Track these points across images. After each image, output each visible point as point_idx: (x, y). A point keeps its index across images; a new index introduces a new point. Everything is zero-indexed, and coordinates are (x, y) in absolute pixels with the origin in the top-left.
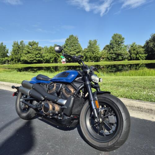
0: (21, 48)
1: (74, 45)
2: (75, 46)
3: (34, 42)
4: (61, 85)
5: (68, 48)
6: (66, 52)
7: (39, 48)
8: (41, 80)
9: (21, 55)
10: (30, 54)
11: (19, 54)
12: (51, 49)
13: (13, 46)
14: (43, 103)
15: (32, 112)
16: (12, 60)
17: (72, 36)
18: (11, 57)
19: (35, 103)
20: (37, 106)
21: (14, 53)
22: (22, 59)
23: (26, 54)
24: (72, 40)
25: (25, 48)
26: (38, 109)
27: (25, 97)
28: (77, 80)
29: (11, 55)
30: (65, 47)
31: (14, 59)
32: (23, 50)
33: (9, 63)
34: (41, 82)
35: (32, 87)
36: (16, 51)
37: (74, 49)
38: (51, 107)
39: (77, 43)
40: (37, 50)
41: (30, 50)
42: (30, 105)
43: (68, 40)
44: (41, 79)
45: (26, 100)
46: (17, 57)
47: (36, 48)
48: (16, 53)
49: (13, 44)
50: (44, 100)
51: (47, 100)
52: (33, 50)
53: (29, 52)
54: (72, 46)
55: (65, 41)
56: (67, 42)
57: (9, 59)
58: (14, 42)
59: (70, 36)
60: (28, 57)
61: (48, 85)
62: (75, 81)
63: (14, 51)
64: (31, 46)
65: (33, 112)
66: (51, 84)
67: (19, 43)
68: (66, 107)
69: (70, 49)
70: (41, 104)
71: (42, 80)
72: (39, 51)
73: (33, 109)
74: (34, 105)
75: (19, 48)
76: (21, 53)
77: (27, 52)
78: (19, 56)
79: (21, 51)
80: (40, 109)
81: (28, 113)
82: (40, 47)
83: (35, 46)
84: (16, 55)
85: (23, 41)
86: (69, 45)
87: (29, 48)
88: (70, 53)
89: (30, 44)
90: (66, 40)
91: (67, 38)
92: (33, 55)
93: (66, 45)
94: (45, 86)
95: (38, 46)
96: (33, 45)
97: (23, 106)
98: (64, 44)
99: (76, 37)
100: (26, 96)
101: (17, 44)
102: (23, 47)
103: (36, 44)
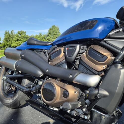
0: (12, 36)
1: (55, 33)
2: (57, 34)
3: (23, 31)
4: (78, 46)
5: (51, 36)
6: (49, 40)
7: (27, 37)
8: (34, 44)
9: (11, 42)
10: (19, 41)
11: (10, 41)
12: (37, 37)
13: (5, 35)
14: (40, 83)
15: (20, 97)
16: (4, 46)
17: (54, 26)
18: (3, 44)
19: (26, 82)
20: (30, 87)
21: (6, 40)
22: (13, 45)
23: (16, 41)
24: (54, 29)
25: (15, 37)
26: (32, 93)
27: (10, 73)
28: (113, 34)
29: (3, 42)
30: (48, 35)
31: (6, 46)
32: (13, 38)
33: (2, 49)
34: (36, 47)
35: (21, 56)
36: (8, 39)
37: (55, 37)
38: (58, 90)
39: (58, 32)
40: (25, 38)
41: (19, 38)
42: (18, 86)
43: (50, 29)
44: (36, 43)
45: (11, 79)
46: (8, 44)
47: (24, 36)
48: (7, 41)
49: (5, 33)
50: (43, 78)
51: (49, 77)
52: (22, 38)
53: (18, 40)
54: (54, 35)
55: (48, 31)
56: (50, 31)
57: (2, 46)
58: (6, 31)
59: (52, 26)
60: (17, 44)
61: (47, 53)
62: (109, 37)
63: (6, 39)
64: (20, 35)
65: (22, 98)
66: (54, 49)
67: (10, 32)
68: (106, 93)
69: (53, 37)
70: (37, 83)
71: (38, 45)
72: (27, 38)
73: (22, 93)
74: (24, 87)
75: (10, 36)
76: (12, 41)
77: (16, 40)
78: (10, 43)
79: (12, 38)
80: (34, 93)
81: (15, 98)
82: (27, 35)
83: (23, 35)
84: (7, 42)
85: (13, 31)
86: (51, 34)
87: (18, 37)
88: (53, 40)
89: (19, 33)
90: (49, 29)
91: (50, 28)
92: (22, 42)
93: (49, 34)
94: (43, 54)
95: (25, 34)
96: (22, 34)
97: (7, 88)
98: (47, 33)
99: (57, 27)
100: (12, 73)
101: (9, 33)
102: (13, 35)
103: (24, 33)
